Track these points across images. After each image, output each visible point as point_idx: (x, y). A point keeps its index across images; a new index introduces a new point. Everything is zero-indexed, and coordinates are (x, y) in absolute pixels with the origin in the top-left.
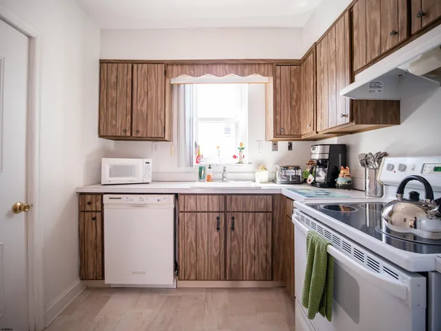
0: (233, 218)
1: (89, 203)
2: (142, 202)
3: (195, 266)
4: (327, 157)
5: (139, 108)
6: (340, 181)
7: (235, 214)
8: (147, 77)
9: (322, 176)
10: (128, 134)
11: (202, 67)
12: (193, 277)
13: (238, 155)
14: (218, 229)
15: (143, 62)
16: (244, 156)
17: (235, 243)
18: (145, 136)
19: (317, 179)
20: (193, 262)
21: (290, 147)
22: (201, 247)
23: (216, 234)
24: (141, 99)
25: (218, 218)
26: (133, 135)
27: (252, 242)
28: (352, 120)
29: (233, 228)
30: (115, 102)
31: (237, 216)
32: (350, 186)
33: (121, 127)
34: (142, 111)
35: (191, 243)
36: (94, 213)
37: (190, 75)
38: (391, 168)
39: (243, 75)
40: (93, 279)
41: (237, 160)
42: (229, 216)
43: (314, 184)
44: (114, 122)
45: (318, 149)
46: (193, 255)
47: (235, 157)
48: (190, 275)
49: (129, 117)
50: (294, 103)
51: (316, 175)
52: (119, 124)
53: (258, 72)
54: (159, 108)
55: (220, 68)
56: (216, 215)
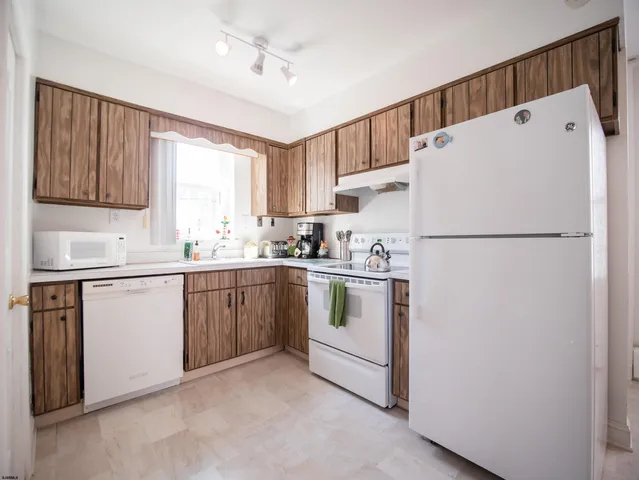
0: (243, 293)
1: (54, 298)
2: (144, 287)
3: (205, 350)
4: (311, 233)
5: (110, 163)
6: (321, 252)
7: (244, 289)
8: (124, 123)
9: (307, 249)
10: (92, 197)
11: (195, 127)
12: (204, 362)
13: (221, 231)
14: (229, 306)
15: (117, 103)
16: (229, 232)
17: (245, 317)
18: (120, 202)
19: (303, 252)
20: (204, 345)
21: (273, 223)
22: (212, 328)
23: (227, 311)
24: (115, 152)
25: (229, 295)
26: (101, 200)
27: (260, 313)
28: (336, 207)
29: (243, 303)
30: (67, 148)
31: (247, 291)
32: (327, 256)
33: (79, 187)
34: (114, 168)
35: (203, 327)
36: (62, 311)
37: (181, 133)
38: (356, 240)
39: (239, 147)
40: (60, 408)
41: (221, 235)
42: (239, 291)
43: (300, 256)
44: (66, 179)
45: (305, 227)
46: (204, 337)
47: (218, 232)
48: (200, 362)
49: (93, 174)
50: (283, 183)
51: (301, 249)
52: (74, 183)
53: (253, 147)
54: (142, 168)
55: (216, 134)
56: (228, 291)
